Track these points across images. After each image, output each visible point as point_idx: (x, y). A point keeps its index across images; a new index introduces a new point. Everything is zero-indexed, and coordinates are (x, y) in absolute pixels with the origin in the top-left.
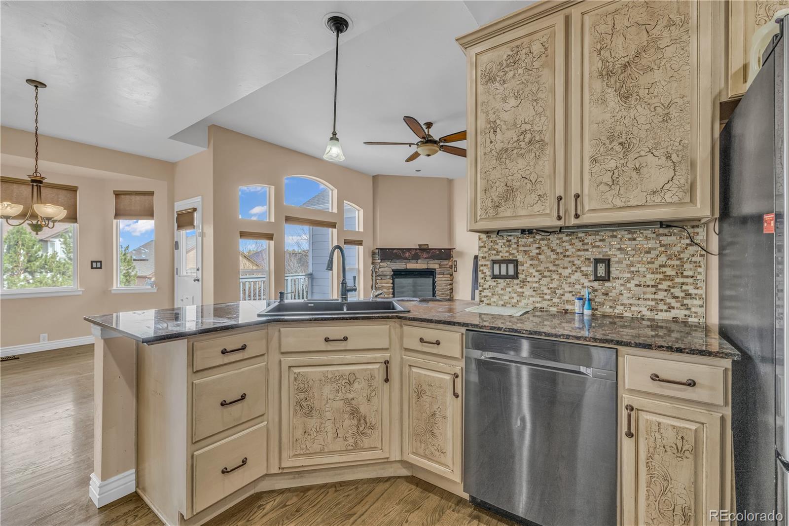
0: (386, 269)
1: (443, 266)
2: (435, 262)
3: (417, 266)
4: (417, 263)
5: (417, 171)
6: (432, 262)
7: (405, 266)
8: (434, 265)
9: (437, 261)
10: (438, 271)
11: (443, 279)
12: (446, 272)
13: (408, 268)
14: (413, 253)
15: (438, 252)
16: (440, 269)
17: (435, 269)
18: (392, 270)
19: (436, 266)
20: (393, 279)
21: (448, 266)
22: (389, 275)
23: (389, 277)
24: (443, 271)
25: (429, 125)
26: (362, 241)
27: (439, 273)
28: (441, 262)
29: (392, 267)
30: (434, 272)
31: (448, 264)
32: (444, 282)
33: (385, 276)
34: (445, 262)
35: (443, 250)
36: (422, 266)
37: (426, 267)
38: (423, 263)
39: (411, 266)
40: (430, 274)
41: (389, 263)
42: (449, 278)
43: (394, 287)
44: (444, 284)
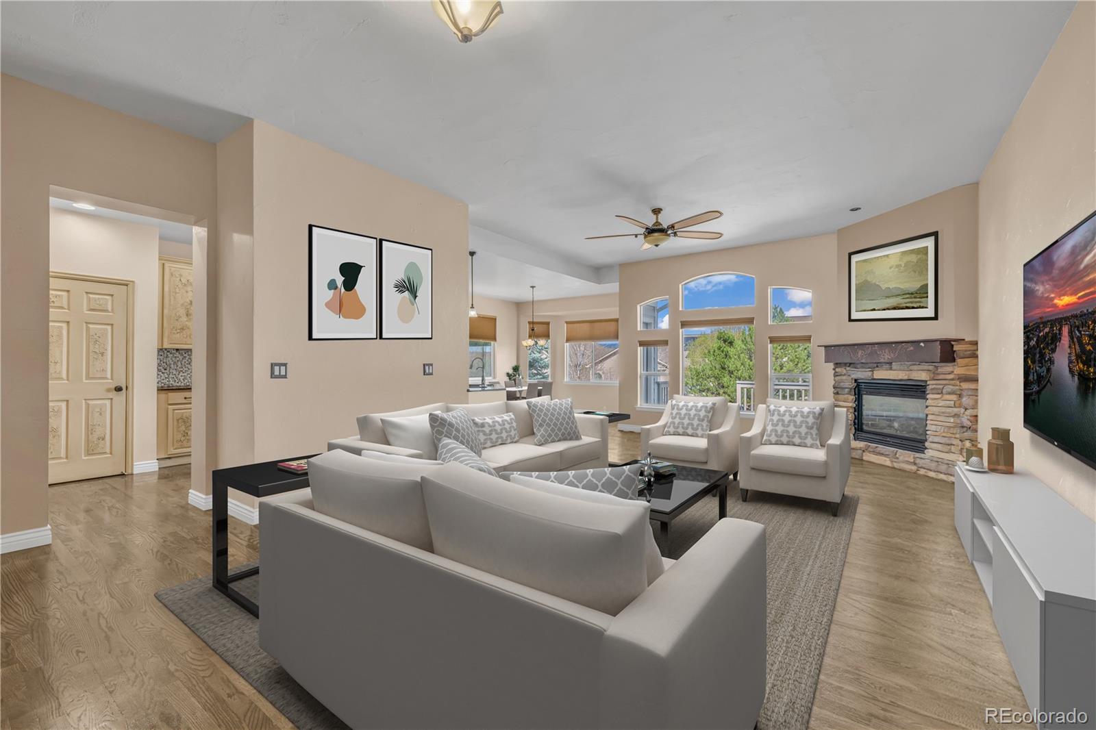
0: (844, 378)
1: (941, 377)
2: (920, 367)
3: (890, 375)
4: (891, 369)
5: (852, 210)
6: (915, 367)
7: (870, 374)
8: (920, 373)
9: (926, 366)
10: (932, 385)
11: (942, 403)
12: (949, 388)
13: (875, 377)
15: (912, 348)
16: (933, 382)
17: (926, 381)
18: (855, 380)
19: (924, 376)
20: (855, 394)
21: (951, 376)
22: (851, 389)
23: (850, 391)
24: (942, 387)
25: (657, 211)
26: (810, 337)
27: (933, 389)
28: (937, 367)
29: (849, 375)
30: (925, 387)
31: (953, 372)
32: (944, 410)
33: (843, 388)
34: (948, 367)
35: (924, 341)
36: (898, 376)
37: (906, 378)
38: (900, 370)
39: (881, 374)
40: (916, 390)
41: (848, 368)
42: (952, 402)
43: (858, 409)
44: (943, 413)
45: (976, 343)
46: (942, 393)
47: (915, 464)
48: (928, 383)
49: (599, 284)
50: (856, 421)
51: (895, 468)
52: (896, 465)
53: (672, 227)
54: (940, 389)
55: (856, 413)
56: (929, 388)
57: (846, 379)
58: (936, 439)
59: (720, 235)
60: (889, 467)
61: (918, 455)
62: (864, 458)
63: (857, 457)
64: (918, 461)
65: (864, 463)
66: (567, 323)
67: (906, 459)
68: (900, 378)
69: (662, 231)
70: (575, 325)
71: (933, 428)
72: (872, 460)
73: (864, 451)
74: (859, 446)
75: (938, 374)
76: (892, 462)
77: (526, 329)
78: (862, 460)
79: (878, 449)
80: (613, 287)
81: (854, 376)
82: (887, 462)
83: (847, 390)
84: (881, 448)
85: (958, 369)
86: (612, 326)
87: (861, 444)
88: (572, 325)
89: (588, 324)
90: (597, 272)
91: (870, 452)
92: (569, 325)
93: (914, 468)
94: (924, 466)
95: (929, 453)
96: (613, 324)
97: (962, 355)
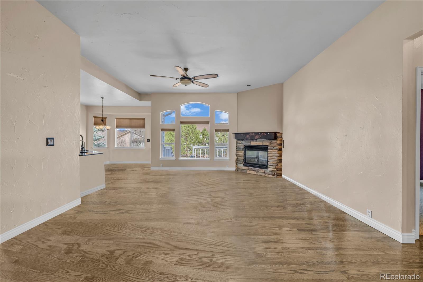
0: (240, 145)
1: (273, 144)
2: (266, 141)
3: (256, 144)
4: (257, 142)
5: (248, 86)
6: (265, 141)
7: (250, 143)
8: (266, 143)
9: (268, 141)
10: (270, 147)
11: (273, 153)
12: (275, 148)
13: (251, 144)
14: (251, 135)
15: (265, 135)
16: (270, 146)
17: (268, 146)
18: (244, 145)
19: (268, 144)
20: (244, 150)
21: (276, 144)
22: (243, 148)
23: (243, 149)
24: (273, 147)
25: (186, 69)
26: (228, 130)
27: (270, 148)
28: (271, 141)
29: (242, 144)
30: (268, 147)
31: (276, 143)
32: (273, 155)
33: (240, 148)
34: (274, 141)
35: (269, 133)
36: (259, 144)
37: (262, 144)
38: (260, 142)
39: (253, 143)
40: (265, 149)
41: (242, 141)
42: (276, 152)
43: (245, 156)
44: (273, 156)
45: (282, 134)
46: (273, 149)
47: (264, 173)
48: (269, 146)
49: (140, 101)
50: (244, 160)
51: (258, 175)
52: (258, 174)
53: (194, 78)
54: (272, 148)
55: (244, 157)
56: (269, 148)
57: (241, 145)
58: (271, 164)
59: (208, 86)
60: (256, 175)
61: (265, 170)
62: (247, 172)
63: (245, 172)
64: (265, 172)
65: (247, 174)
66: (117, 119)
67: (262, 172)
68: (260, 144)
69: (189, 79)
70: (122, 120)
71: (270, 161)
72: (250, 173)
73: (247, 170)
74: (246, 168)
75: (272, 143)
76: (257, 173)
77: (92, 121)
78: (247, 173)
79: (252, 169)
80: (148, 104)
81: (244, 144)
82: (255, 173)
83: (241, 149)
84: (253, 168)
85: (278, 142)
86: (141, 122)
87: (247, 168)
88: (119, 120)
89: (128, 120)
90: (140, 95)
91: (249, 170)
92: (118, 120)
93: (264, 174)
94: (267, 173)
95: (269, 169)
96: (142, 121)
97: (279, 137)
